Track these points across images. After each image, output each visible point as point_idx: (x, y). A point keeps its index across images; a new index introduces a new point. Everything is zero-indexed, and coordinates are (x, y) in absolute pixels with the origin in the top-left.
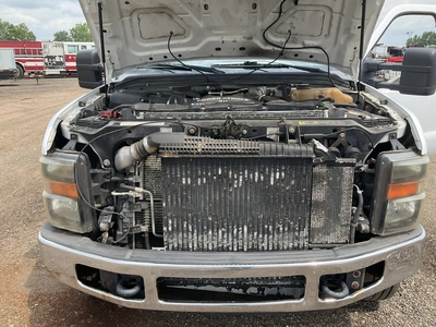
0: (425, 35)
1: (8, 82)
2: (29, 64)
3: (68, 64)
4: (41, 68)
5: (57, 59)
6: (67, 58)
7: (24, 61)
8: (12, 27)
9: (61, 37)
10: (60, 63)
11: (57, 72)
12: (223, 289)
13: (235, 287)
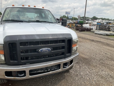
0: (64, 16)
12: (43, 71)
13: (45, 70)
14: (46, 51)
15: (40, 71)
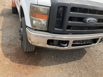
12: (79, 43)
13: (82, 43)
14: (93, 22)
15: (77, 43)
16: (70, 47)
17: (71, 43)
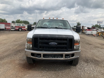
1: (2, 31)
2: (7, 28)
3: (16, 28)
4: (10, 29)
5: (14, 27)
6: (16, 27)
7: (6, 27)
8: (2, 19)
9: (13, 22)
10: (14, 28)
11: (13, 30)
16: (42, 58)
17: (42, 55)
